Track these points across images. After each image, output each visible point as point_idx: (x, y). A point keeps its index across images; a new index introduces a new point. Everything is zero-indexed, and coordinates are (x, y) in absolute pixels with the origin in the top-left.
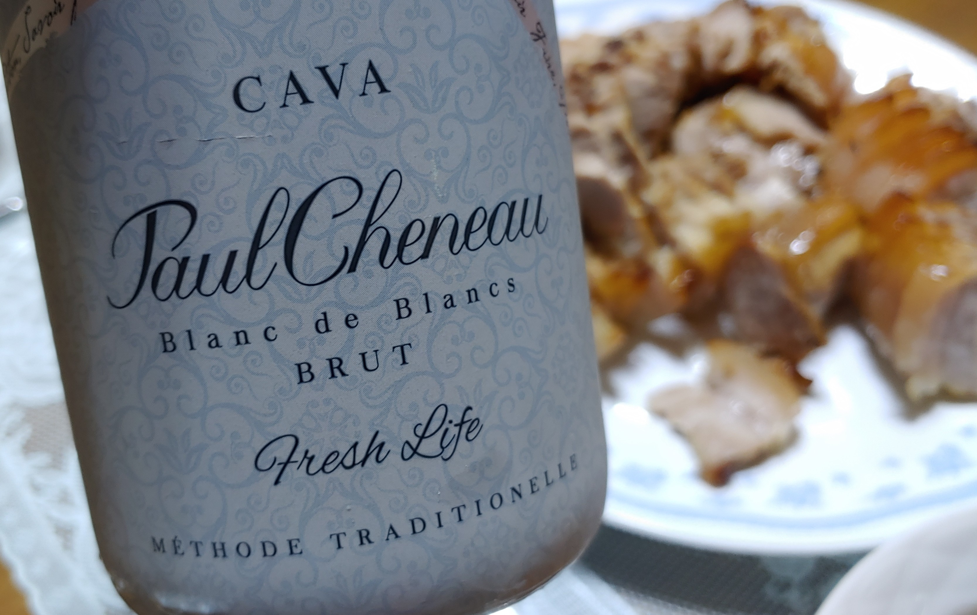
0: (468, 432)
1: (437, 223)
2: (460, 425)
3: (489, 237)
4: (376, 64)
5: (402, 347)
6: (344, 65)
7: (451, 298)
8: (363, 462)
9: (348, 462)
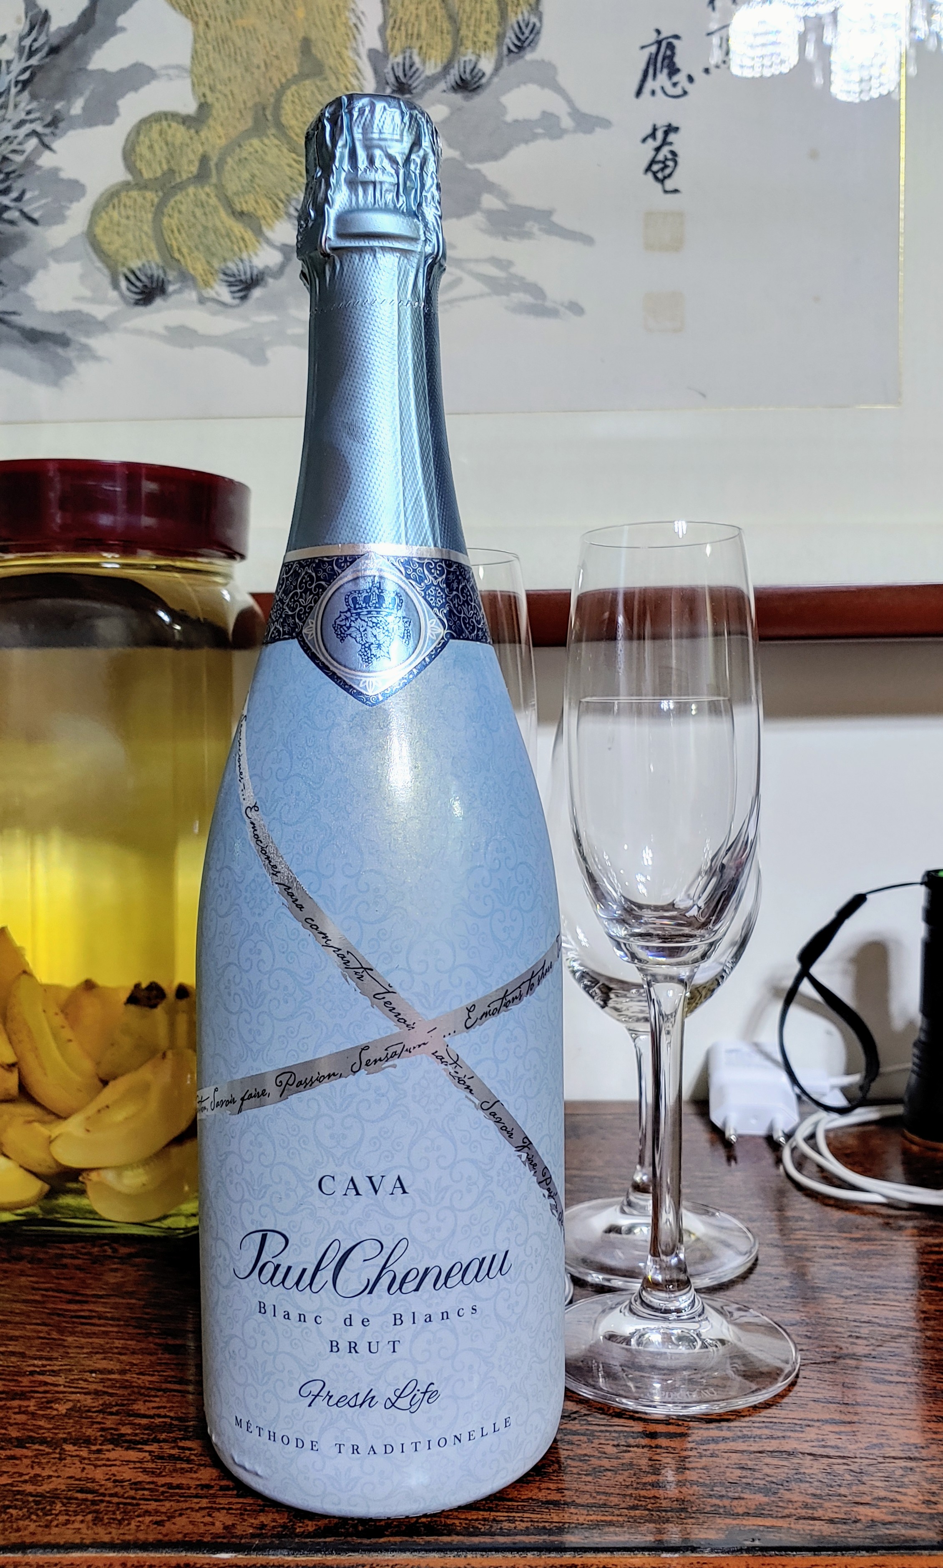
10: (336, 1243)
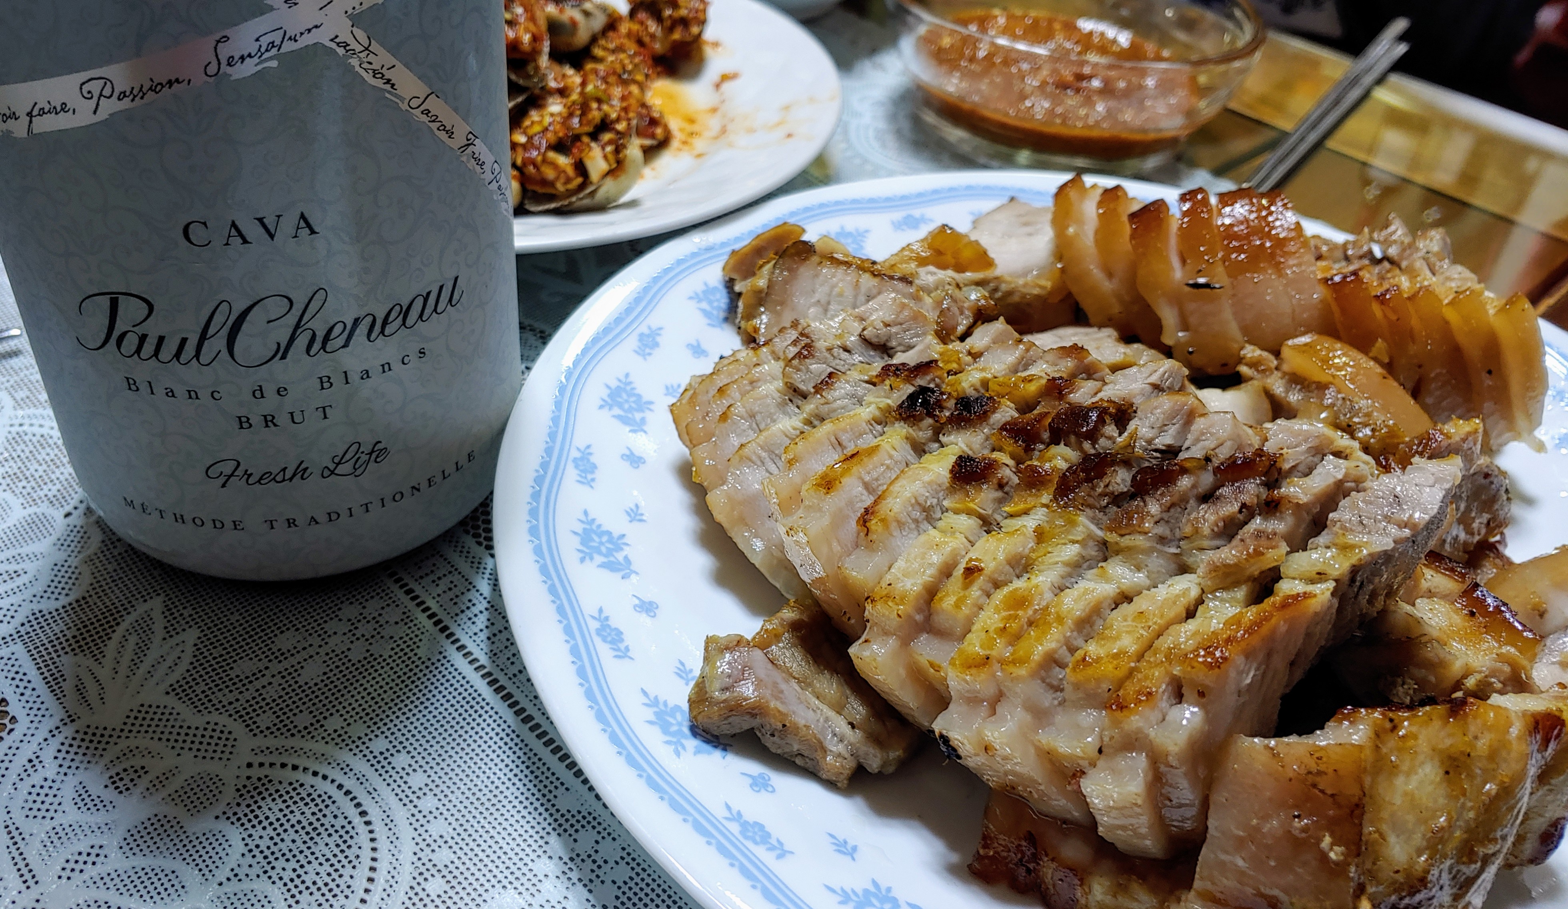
0: (377, 457)
1: (356, 322)
2: (370, 454)
3: (404, 324)
4: (306, 215)
5: (324, 408)
6: (279, 216)
7: (367, 372)
8: (291, 479)
9: (279, 478)
10: (224, 307)
